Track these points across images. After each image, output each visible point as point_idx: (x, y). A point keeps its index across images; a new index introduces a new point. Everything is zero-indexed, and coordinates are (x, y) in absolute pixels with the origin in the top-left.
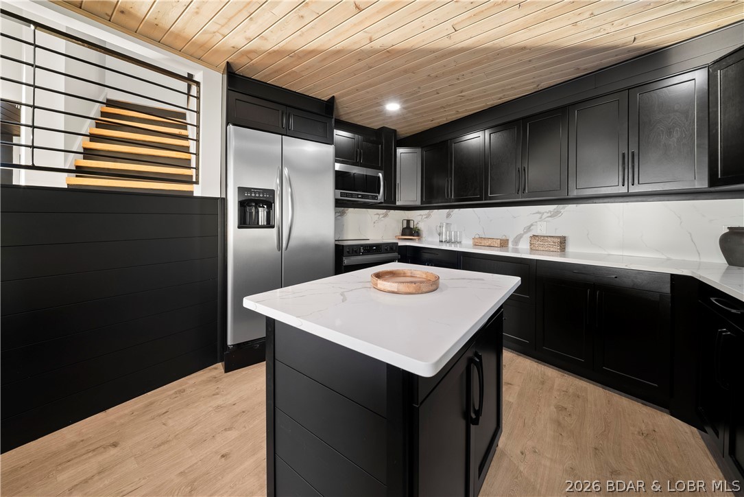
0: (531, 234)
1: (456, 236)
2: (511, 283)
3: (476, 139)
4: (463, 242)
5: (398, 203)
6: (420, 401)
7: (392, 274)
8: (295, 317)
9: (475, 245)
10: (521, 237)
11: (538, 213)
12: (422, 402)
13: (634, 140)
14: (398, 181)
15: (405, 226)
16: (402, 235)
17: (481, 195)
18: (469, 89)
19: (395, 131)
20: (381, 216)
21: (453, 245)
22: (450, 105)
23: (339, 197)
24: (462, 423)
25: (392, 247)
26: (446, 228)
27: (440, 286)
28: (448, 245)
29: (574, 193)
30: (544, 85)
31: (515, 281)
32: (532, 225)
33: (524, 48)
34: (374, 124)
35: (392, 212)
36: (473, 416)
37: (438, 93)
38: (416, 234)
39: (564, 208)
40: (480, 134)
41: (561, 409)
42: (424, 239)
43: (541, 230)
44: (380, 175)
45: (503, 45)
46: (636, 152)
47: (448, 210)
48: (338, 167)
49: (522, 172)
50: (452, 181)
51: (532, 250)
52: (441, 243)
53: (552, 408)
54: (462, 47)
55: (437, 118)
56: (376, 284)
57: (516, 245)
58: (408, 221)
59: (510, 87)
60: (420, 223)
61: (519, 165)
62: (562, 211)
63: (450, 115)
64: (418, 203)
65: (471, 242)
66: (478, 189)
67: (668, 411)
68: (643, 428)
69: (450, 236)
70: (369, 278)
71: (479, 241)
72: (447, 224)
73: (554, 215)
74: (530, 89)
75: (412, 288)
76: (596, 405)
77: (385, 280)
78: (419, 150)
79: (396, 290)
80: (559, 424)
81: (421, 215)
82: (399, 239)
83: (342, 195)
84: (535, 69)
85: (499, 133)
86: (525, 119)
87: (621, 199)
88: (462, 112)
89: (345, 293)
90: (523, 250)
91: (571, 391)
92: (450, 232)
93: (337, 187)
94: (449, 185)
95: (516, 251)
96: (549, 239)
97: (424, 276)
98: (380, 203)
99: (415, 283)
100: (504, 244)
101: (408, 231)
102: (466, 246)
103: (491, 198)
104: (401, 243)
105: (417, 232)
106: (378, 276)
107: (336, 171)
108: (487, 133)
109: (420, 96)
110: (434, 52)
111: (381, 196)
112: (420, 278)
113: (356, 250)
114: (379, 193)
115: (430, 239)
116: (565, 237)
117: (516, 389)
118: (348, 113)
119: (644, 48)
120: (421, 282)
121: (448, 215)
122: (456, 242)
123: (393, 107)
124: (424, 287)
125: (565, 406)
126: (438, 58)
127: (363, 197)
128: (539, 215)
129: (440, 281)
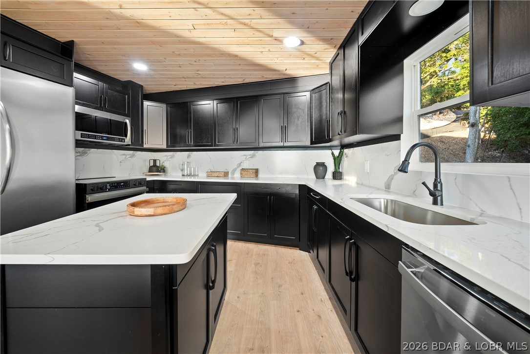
0: (241, 168)
1: (194, 171)
2: (231, 198)
3: (207, 106)
4: (200, 175)
5: (145, 146)
6: (178, 284)
7: (147, 203)
8: (43, 255)
9: (208, 176)
10: (236, 170)
11: (245, 155)
12: (179, 285)
13: (286, 119)
14: (145, 128)
15: (152, 164)
16: (149, 172)
17: (212, 143)
18: (203, 70)
19: (142, 86)
20: (128, 156)
21: (192, 178)
22: (189, 78)
23: (80, 138)
24: (205, 291)
25: (140, 183)
26: (187, 165)
27: (187, 205)
28: (189, 177)
29: (262, 145)
30: (247, 81)
31: (234, 196)
32: (241, 162)
33: (236, 56)
34: (121, 77)
35: (139, 153)
36: (211, 285)
37: (181, 67)
38: (162, 171)
39: (257, 153)
40: (211, 102)
41: (257, 264)
42: (169, 174)
43: (246, 165)
44: (128, 121)
45: (225, 50)
46: (287, 126)
47: (188, 152)
48: (78, 108)
49: (236, 130)
50: (191, 132)
51: (242, 177)
52: (183, 177)
53: (253, 266)
54: (199, 42)
55: (179, 85)
56: (134, 212)
57: (233, 175)
58: (155, 161)
59: (228, 76)
60: (165, 162)
61: (234, 126)
62: (256, 154)
63: (190, 85)
64: (164, 146)
65: (205, 175)
66: (210, 139)
67: (298, 248)
68: (290, 260)
69: (190, 171)
70: (125, 208)
71: (211, 174)
72: (188, 162)
73: (253, 156)
74: (239, 81)
75: (166, 210)
76: (272, 257)
77: (142, 207)
78: (164, 106)
79: (152, 214)
80: (256, 272)
81: (166, 156)
82: (146, 175)
83: (82, 136)
84: (242, 70)
85: (223, 104)
86: (238, 99)
87: (281, 149)
88: (198, 85)
89: (100, 224)
90: (236, 178)
91: (261, 253)
92: (190, 168)
93: (78, 128)
94: (189, 134)
95: (233, 178)
96: (250, 171)
97: (175, 200)
98: (127, 145)
99: (169, 206)
100: (226, 174)
101: (154, 169)
102: (202, 178)
103: (218, 146)
104: (149, 179)
105: (163, 169)
106: (134, 205)
107: (76, 112)
108: (215, 102)
109: (165, 64)
110: (178, 37)
111: (128, 140)
112: (171, 202)
113: (100, 188)
114: (126, 136)
115: (174, 174)
116: (258, 169)
117: (234, 262)
118: (90, 61)
119: (289, 75)
120: (173, 205)
121: (189, 156)
122: (194, 175)
123: (140, 67)
124: (176, 208)
125: (259, 262)
126: (180, 42)
127: (108, 139)
128: (245, 157)
129: (188, 202)
